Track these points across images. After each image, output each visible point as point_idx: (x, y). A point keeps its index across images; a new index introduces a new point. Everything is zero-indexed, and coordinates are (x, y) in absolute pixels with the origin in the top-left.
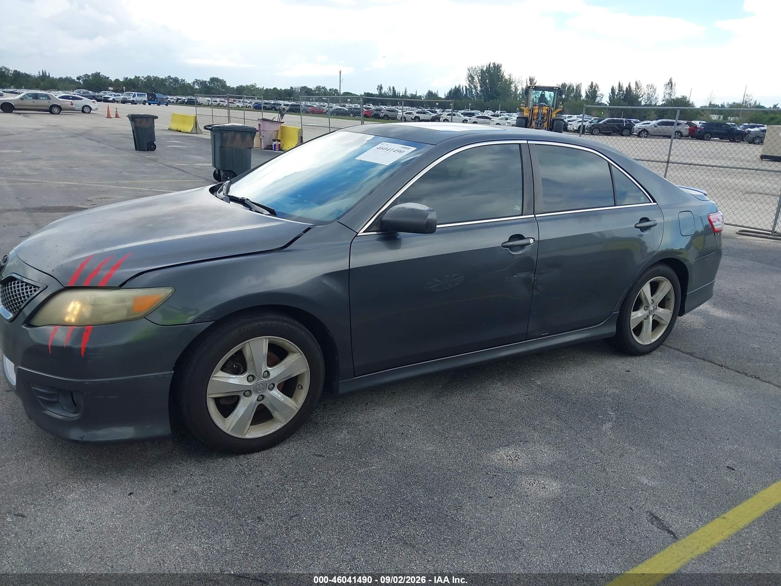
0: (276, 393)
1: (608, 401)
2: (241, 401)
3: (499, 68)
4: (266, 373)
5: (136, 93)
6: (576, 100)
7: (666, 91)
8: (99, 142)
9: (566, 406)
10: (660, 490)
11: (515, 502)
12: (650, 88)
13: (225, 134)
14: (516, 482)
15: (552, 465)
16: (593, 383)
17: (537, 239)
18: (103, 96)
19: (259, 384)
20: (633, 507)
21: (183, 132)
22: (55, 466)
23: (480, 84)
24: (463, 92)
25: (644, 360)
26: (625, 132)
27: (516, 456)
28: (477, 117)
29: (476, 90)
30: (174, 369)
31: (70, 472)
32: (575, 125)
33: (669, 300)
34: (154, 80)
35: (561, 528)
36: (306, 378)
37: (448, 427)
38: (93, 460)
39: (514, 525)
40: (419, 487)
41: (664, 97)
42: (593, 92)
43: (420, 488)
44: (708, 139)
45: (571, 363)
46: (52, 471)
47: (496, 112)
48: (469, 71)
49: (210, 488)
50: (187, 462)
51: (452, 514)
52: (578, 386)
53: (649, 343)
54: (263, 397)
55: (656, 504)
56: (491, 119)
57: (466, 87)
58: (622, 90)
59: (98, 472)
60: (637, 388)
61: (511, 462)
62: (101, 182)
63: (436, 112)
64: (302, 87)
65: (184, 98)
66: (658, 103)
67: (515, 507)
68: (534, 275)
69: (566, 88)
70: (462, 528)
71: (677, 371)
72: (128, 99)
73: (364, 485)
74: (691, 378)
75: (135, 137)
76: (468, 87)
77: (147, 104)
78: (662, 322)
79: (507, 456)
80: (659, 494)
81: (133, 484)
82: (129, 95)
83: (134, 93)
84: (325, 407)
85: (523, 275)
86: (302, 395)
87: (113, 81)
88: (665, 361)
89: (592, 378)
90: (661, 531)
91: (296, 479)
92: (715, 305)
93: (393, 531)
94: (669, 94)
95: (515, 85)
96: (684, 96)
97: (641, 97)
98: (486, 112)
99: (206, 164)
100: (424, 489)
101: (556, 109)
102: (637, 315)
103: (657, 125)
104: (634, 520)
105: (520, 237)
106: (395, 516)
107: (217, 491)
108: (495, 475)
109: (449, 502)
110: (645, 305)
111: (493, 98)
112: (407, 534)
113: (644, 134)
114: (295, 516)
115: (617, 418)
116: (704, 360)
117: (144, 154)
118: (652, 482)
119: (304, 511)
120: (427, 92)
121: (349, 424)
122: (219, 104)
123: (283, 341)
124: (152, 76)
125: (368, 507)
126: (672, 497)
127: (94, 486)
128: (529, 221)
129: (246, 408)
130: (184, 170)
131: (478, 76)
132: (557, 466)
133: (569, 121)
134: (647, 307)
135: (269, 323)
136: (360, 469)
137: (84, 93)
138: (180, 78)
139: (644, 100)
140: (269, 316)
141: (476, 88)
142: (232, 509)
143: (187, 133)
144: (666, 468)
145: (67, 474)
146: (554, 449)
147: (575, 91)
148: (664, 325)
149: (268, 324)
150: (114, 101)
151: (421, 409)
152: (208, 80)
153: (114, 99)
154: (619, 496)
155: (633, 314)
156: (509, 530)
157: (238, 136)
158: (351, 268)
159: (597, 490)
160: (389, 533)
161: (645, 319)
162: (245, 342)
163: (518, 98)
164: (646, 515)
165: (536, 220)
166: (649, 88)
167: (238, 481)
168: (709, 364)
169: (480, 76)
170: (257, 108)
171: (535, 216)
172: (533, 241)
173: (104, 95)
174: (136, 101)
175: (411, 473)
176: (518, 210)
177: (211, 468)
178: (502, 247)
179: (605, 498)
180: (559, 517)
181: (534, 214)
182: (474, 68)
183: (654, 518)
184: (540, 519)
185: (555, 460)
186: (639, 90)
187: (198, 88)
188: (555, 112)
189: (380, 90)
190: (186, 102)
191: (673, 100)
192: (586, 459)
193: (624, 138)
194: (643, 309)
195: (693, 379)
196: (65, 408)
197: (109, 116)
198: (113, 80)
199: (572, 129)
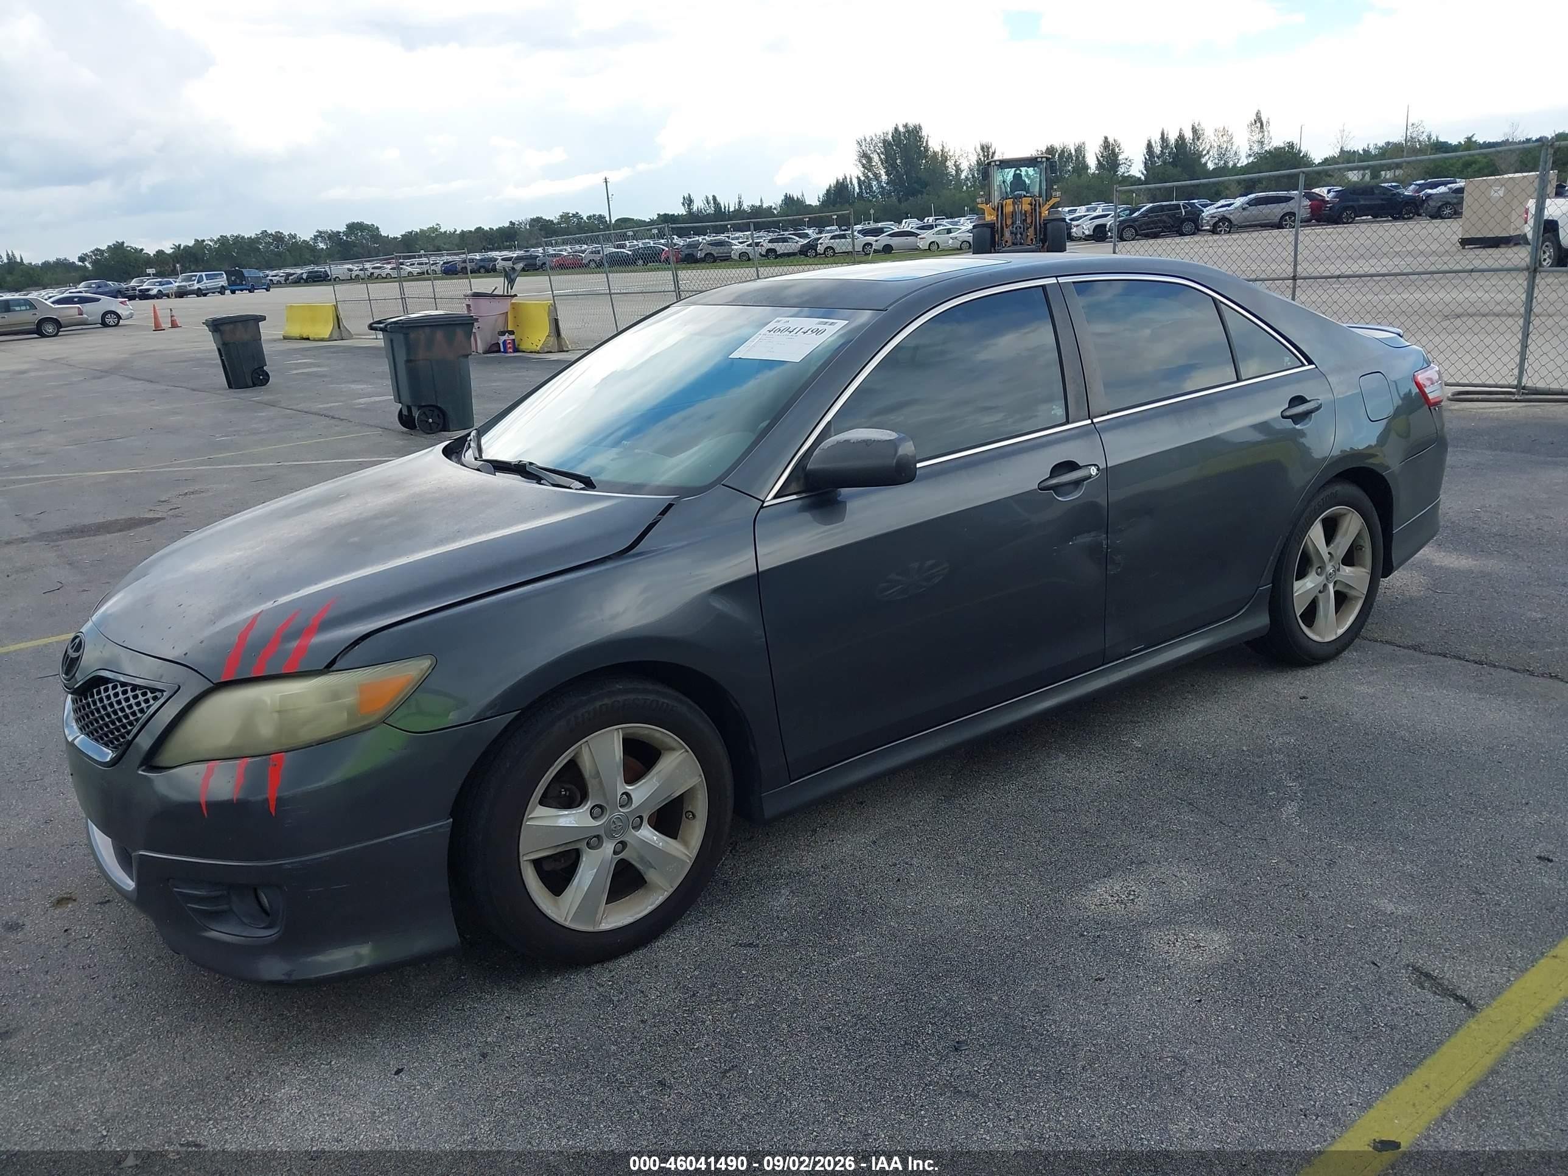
0: (647, 833)
1: (1279, 762)
2: (584, 859)
3: (918, 132)
4: (625, 796)
5: (204, 274)
6: (1080, 176)
7: (1252, 137)
8: (151, 382)
9: (1202, 783)
10: (1422, 920)
11: (1148, 982)
12: (1222, 136)
13: (412, 335)
14: (1141, 943)
15: (1201, 900)
16: (1242, 730)
17: (1102, 466)
18: (138, 289)
19: (614, 822)
20: (1377, 960)
21: (314, 340)
22: (235, 1037)
23: (885, 168)
24: (854, 189)
25: (1329, 672)
26: (1188, 227)
27: (1129, 894)
28: (888, 235)
29: (879, 182)
30: (452, 815)
31: (268, 1046)
32: (1086, 227)
33: (1361, 549)
34: (234, 244)
35: (1249, 1021)
36: (699, 796)
37: (984, 854)
38: (307, 1014)
39: (1158, 1028)
40: (958, 980)
41: (1250, 149)
42: (1110, 156)
43: (960, 982)
44: (1350, 220)
45: (1190, 696)
46: (231, 1048)
47: (926, 221)
48: (861, 146)
49: (551, 1038)
50: (492, 993)
51: (1033, 1024)
52: (1215, 741)
53: (1334, 637)
54: (624, 844)
55: (1419, 948)
56: (919, 235)
57: (858, 178)
58: (1167, 145)
59: (322, 1037)
60: (1328, 728)
61: (1123, 906)
62: (176, 462)
63: (806, 236)
64: (533, 220)
65: (299, 271)
66: (1240, 162)
67: (1151, 992)
68: (1105, 536)
69: (1057, 156)
70: (1060, 1047)
71: (1399, 685)
72: (189, 288)
73: (848, 990)
74: (1428, 694)
75: (226, 363)
76: (862, 178)
77: (228, 292)
78: (1353, 593)
79: (1112, 896)
80: (1421, 929)
81: (399, 1052)
82: (189, 279)
83: (199, 274)
84: (734, 848)
85: (1085, 539)
86: (696, 831)
87: (152, 255)
88: (1371, 669)
89: (1238, 721)
90: (1441, 999)
91: (714, 998)
92: (1439, 545)
93: (928, 1073)
94: (1259, 142)
95: (955, 162)
96: (1289, 143)
97: (1205, 155)
98: (906, 222)
99: (377, 399)
100: (967, 982)
101: (1047, 200)
102: (1304, 587)
103: (1247, 206)
104: (1386, 986)
105: (1070, 466)
106: (923, 1042)
107: (566, 1041)
108: (1098, 936)
109: (1021, 1001)
110: (1315, 565)
111: (914, 193)
112: (957, 1073)
113: (1224, 227)
114: (730, 1070)
115: (1306, 792)
116: (1445, 656)
117: (248, 395)
118: (1403, 908)
119: (745, 1057)
120: (783, 198)
121: (790, 875)
122: (372, 274)
123: (650, 730)
124: (229, 236)
125: (868, 1032)
126: (1447, 931)
127: (323, 1066)
128: (1082, 433)
129: (595, 870)
130: (337, 416)
131: (878, 154)
132: (1212, 902)
133: (1072, 220)
134: (1322, 568)
135: (621, 698)
136: (834, 960)
137: (99, 287)
138: (286, 233)
139: (1211, 159)
140: (618, 686)
141: (877, 177)
142: (604, 1073)
143: (322, 340)
144: (1423, 876)
145: (263, 1049)
146: (1198, 869)
147: (1074, 158)
148: (1357, 598)
149: (618, 701)
150: (160, 295)
151: (922, 827)
152: (342, 228)
153: (159, 290)
154: (1347, 944)
155: (1297, 585)
156: (1150, 1037)
157: (439, 335)
158: (760, 570)
159: (1301, 937)
160: (921, 1077)
161: (1320, 592)
162: (579, 743)
163: (965, 188)
164: (1406, 973)
165: (1095, 429)
166: (1220, 136)
167: (602, 1016)
168: (1457, 662)
169: (882, 153)
170: (450, 271)
171: (1092, 422)
172: (1095, 470)
173: (138, 286)
174: (204, 290)
175: (934, 956)
176: (1058, 414)
177: (543, 999)
178: (1039, 489)
179: (1319, 950)
180: (1239, 998)
181: (1089, 418)
182: (868, 140)
183: (1423, 976)
184: (1205, 1008)
185: (1205, 890)
186: (1201, 141)
187: (325, 247)
188: (1047, 207)
189: (689, 205)
190: (305, 278)
191: (1269, 152)
192: (1264, 879)
193: (1187, 239)
194: (1314, 573)
195: (1431, 697)
196: (245, 920)
197: (158, 327)
198: (152, 253)
199: (1080, 234)
